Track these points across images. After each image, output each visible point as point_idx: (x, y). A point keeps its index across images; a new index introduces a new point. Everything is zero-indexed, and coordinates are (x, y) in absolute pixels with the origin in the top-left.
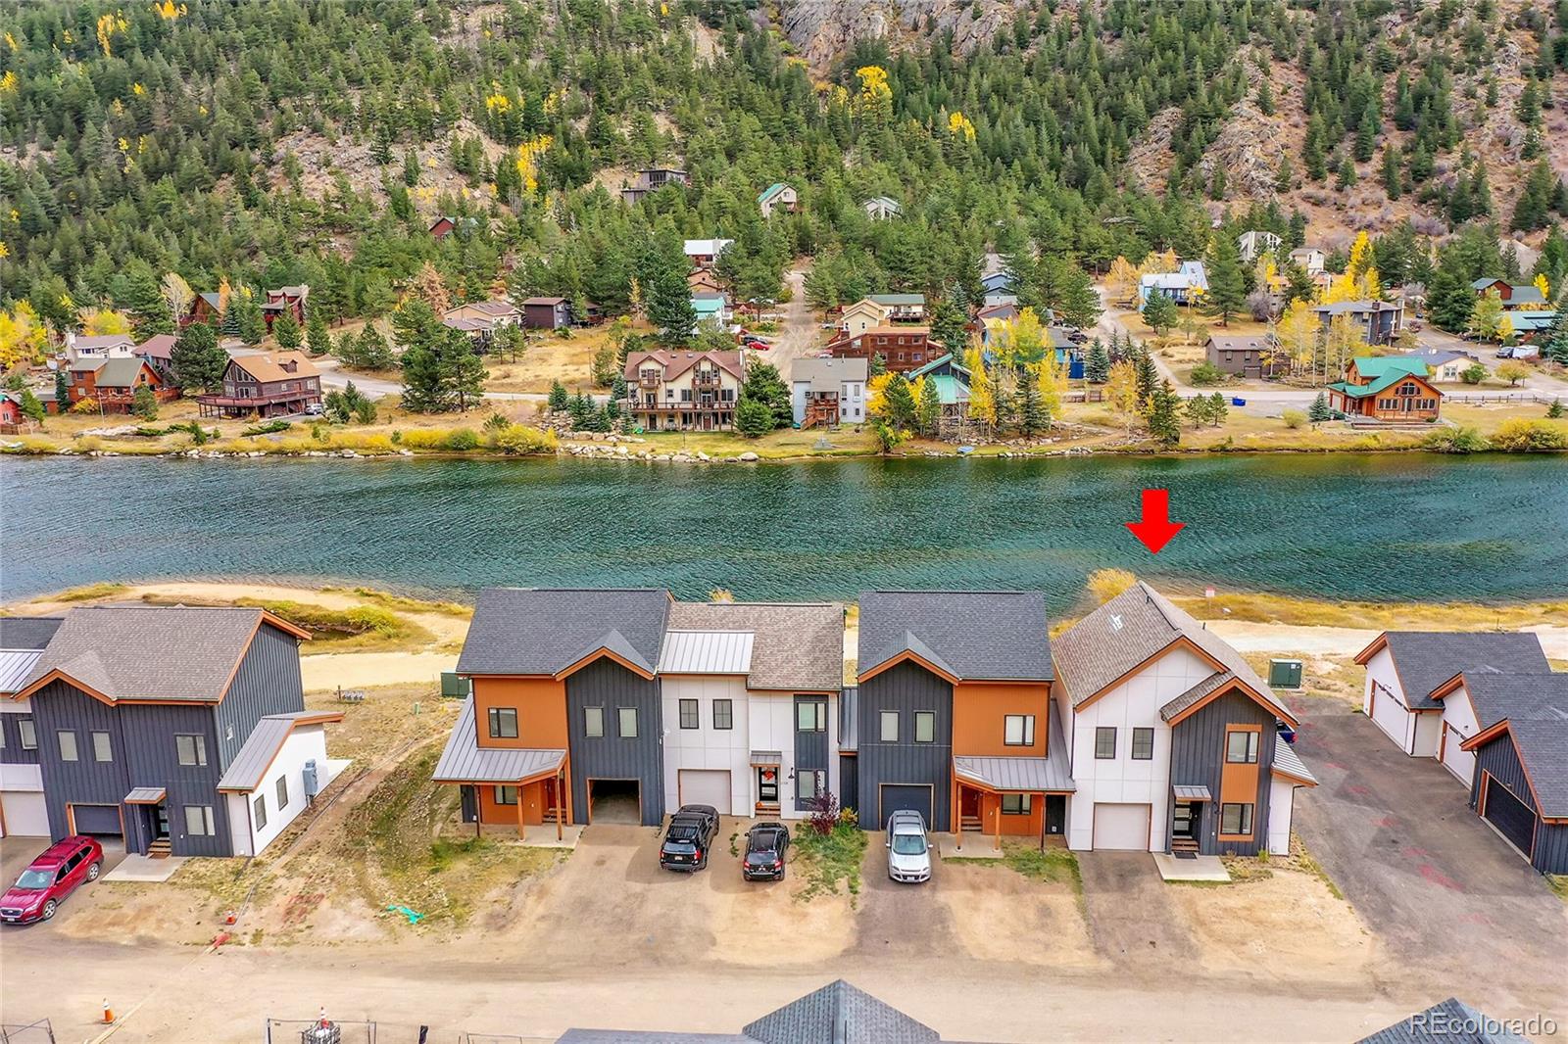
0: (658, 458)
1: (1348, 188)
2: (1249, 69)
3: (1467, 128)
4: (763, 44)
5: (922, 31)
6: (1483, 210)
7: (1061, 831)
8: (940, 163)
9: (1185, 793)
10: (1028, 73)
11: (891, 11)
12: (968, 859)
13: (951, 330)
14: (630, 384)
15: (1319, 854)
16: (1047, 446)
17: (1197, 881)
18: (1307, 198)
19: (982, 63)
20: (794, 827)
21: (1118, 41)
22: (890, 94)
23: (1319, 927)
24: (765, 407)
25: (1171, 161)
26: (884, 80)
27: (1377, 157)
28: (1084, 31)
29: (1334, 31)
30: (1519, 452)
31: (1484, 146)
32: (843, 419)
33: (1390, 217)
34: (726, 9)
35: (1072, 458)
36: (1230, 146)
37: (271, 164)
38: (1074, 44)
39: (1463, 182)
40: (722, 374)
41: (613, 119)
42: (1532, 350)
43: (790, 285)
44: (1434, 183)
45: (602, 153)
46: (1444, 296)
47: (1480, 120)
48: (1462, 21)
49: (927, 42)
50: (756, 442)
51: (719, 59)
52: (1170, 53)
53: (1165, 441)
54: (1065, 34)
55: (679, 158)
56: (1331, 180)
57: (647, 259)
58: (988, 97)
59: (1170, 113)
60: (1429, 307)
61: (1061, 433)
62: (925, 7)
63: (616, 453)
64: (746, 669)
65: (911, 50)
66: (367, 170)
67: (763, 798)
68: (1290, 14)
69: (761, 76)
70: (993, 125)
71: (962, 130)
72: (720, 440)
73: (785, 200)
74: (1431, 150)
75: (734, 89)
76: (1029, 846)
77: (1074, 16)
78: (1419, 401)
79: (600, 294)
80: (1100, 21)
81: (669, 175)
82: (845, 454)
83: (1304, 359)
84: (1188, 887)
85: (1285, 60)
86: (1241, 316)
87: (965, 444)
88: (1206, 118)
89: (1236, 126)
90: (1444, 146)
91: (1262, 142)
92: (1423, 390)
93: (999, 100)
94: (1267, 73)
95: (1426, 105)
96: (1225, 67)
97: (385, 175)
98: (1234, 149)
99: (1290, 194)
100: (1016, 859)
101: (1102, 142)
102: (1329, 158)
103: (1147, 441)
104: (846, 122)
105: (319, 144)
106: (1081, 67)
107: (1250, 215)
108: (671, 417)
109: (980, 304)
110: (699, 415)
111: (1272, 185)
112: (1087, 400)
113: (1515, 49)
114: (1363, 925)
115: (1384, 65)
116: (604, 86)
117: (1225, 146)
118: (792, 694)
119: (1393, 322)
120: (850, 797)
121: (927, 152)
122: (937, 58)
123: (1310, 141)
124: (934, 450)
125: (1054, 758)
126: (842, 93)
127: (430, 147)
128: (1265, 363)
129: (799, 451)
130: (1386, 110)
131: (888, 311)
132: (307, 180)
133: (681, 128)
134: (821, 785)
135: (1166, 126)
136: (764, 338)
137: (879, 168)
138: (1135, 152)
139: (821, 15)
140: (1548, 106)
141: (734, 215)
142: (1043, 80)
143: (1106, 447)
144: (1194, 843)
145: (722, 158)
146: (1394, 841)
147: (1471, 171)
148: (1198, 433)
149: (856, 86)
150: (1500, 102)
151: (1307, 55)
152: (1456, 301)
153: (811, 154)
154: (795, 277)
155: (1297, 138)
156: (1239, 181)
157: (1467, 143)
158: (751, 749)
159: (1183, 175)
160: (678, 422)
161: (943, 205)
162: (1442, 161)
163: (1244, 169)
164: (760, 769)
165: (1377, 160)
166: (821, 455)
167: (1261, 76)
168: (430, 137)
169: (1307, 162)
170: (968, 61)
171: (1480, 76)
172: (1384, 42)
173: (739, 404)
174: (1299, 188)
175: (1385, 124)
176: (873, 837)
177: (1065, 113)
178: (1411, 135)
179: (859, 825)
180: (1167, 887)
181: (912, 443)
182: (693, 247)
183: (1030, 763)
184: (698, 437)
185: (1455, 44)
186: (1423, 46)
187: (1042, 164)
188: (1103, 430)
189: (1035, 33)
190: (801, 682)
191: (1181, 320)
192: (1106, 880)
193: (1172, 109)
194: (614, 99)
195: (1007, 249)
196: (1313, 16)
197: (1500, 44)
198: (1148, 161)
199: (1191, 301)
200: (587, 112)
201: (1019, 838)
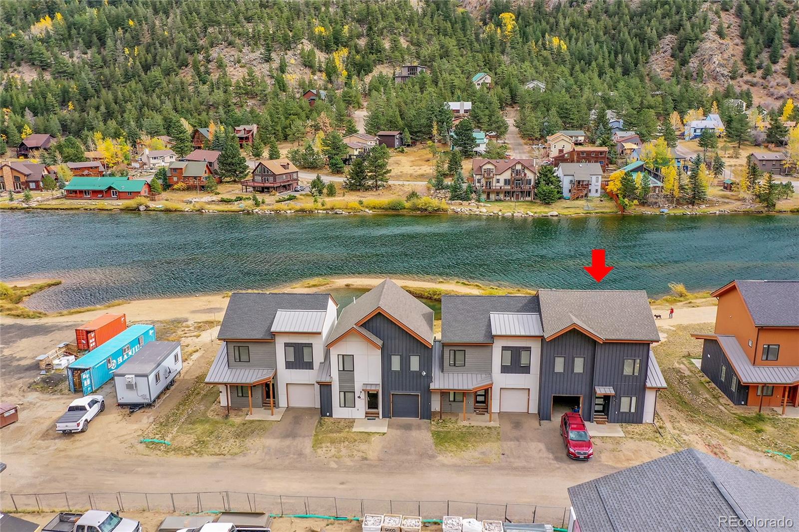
0: (506, 215)
1: (769, 77)
2: (711, 15)
10: (589, 16)
16: (701, 209)
18: (746, 82)
19: (563, 11)
22: (518, 27)
25: (672, 63)
26: (513, 20)
27: (782, 61)
33: (792, 92)
35: (720, 215)
36: (704, 55)
37: (209, 61)
40: (526, 171)
41: (378, 39)
45: (377, 57)
50: (552, 207)
51: (423, 9)
53: (767, 207)
56: (759, 73)
58: (570, 29)
59: (669, 38)
61: (711, 203)
63: (481, 212)
65: (523, 5)
66: (260, 65)
70: (576, 43)
71: (560, 47)
72: (531, 205)
73: (486, 81)
81: (418, 69)
82: (602, 213)
85: (727, 10)
86: (746, 142)
87: (662, 208)
88: (692, 41)
89: (707, 45)
91: (721, 53)
93: (576, 31)
94: (719, 17)
96: (697, 14)
97: (271, 68)
98: (707, 57)
99: (737, 80)
101: (636, 52)
102: (757, 62)
103: (758, 206)
105: (233, 52)
106: (618, 13)
108: (498, 193)
110: (513, 192)
111: (728, 75)
115: (781, 13)
117: (702, 55)
122: (538, 8)
123: (746, 53)
124: (648, 211)
127: (290, 53)
128: (785, 167)
130: (784, 37)
132: (230, 70)
133: (413, 45)
135: (668, 45)
138: (652, 58)
142: (598, 21)
143: (737, 210)
148: (782, 202)
149: (499, 24)
151: (740, 8)
155: (738, 51)
156: (710, 73)
159: (680, 70)
160: (502, 196)
163: (713, 67)
165: (782, 64)
167: (716, 18)
168: (288, 48)
169: (745, 64)
170: (555, 10)
174: (742, 77)
175: (785, 45)
181: (639, 207)
184: (522, 203)
187: (605, 64)
188: (729, 201)
193: (670, 36)
194: (377, 29)
198: (660, 63)
200: (364, 35)
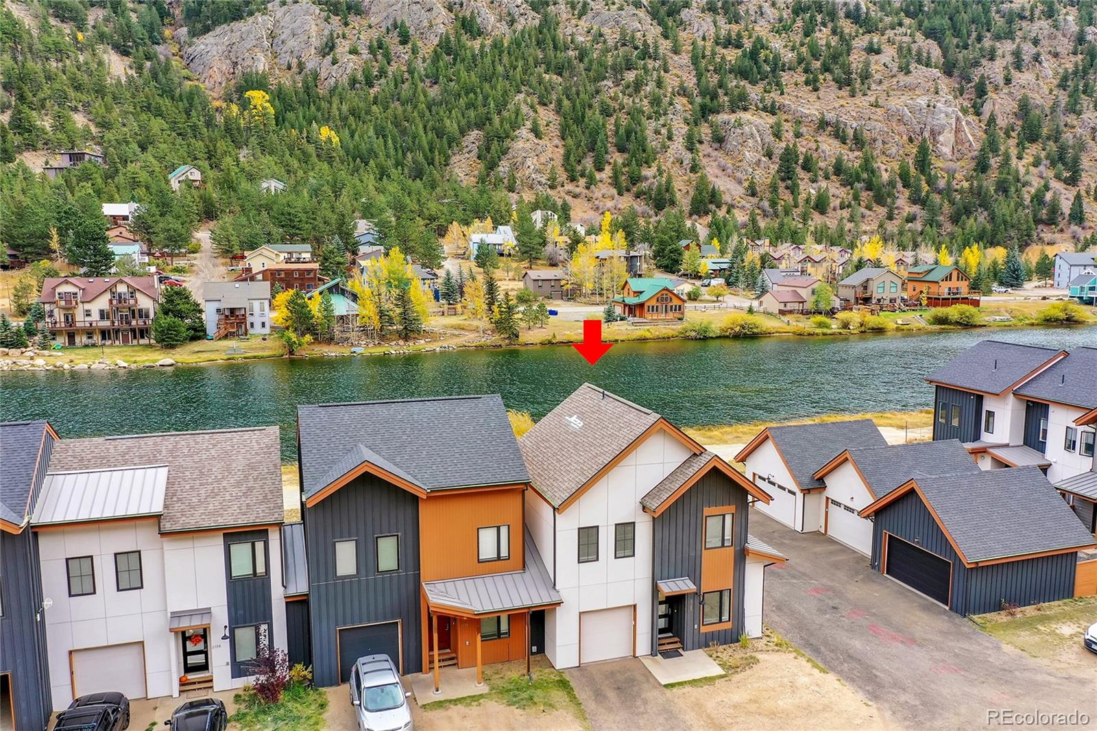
0: (76, 368)
1: (593, 187)
2: (525, 109)
3: (658, 153)
4: (167, 69)
5: (295, 69)
6: (673, 203)
7: (541, 650)
8: (314, 159)
9: (670, 587)
10: (375, 103)
11: (270, 55)
12: (450, 701)
13: (335, 268)
14: (46, 306)
15: (782, 631)
16: (422, 345)
17: (695, 680)
18: (568, 193)
19: (340, 94)
20: (232, 699)
21: (436, 87)
22: (273, 112)
23: (826, 708)
24: (181, 322)
25: (479, 166)
26: (267, 101)
27: (608, 168)
28: (413, 78)
29: (574, 89)
30: (736, 337)
31: (669, 164)
32: (251, 331)
33: (620, 206)
34: (134, 42)
35: (441, 352)
36: (517, 157)
38: (406, 86)
39: (660, 185)
40: (138, 295)
41: (34, 113)
42: (720, 281)
43: (199, 240)
44: (644, 185)
45: (24, 139)
46: (663, 250)
47: (665, 148)
48: (648, 88)
49: (299, 78)
50: (173, 351)
51: (130, 80)
52: (472, 95)
53: (509, 338)
54: (399, 79)
55: (98, 148)
56: (582, 182)
57: (65, 212)
58: (346, 118)
59: (475, 134)
60: (655, 257)
61: (430, 335)
62: (296, 54)
63: (33, 365)
64: (157, 508)
65: (287, 84)
67: (189, 669)
68: (547, 77)
69: (167, 92)
70: (352, 137)
71: (329, 140)
72: (137, 351)
73: (191, 178)
74: (639, 165)
75: (144, 99)
76: (514, 673)
77: (404, 68)
78: (672, 307)
79: (21, 242)
80: (423, 73)
81: (87, 157)
82: (255, 357)
83: (588, 286)
84: (688, 689)
85: (545, 105)
86: (540, 262)
87: (356, 346)
88: (501, 139)
89: (520, 144)
90: (646, 163)
91: (537, 155)
92: (674, 299)
93: (355, 120)
94: (536, 112)
95: (633, 137)
96: (509, 106)
98: (520, 159)
99: (557, 190)
100: (503, 692)
101: (431, 150)
102: (579, 168)
103: (496, 339)
104: (238, 129)
106: (412, 101)
107: (536, 199)
108: (90, 334)
109: (354, 253)
110: (117, 331)
111: (546, 184)
112: (446, 314)
113: (678, 107)
114: (860, 696)
115: (606, 112)
116: (26, 88)
117: (514, 157)
118: (221, 533)
119: (638, 264)
120: (301, 649)
121: (304, 153)
122: (307, 89)
123: (567, 157)
124: (332, 351)
125: (532, 569)
126: (235, 109)
128: (565, 288)
129: (213, 356)
130: (610, 140)
131: (282, 256)
133: (99, 125)
134: (265, 641)
135: (473, 143)
136: (178, 278)
137: (267, 160)
138: (454, 159)
139: (215, 53)
140: (701, 142)
141: (147, 188)
142: (386, 108)
143: (467, 344)
144: (676, 639)
145: (135, 146)
146: (834, 608)
147: (663, 179)
148: (531, 332)
149: (245, 105)
150: (675, 138)
151: (559, 102)
152: (672, 252)
153: (212, 148)
154: (203, 236)
155: (557, 154)
156: (525, 181)
157: (659, 162)
158: (170, 610)
159: (488, 175)
160: (97, 338)
161: (320, 185)
162: (646, 172)
163: (527, 172)
164: (183, 633)
165: (608, 171)
166: (233, 359)
167: (532, 113)
169: (566, 170)
170: (330, 93)
171: (662, 121)
172: (604, 97)
173: (155, 320)
174: (563, 186)
175: (611, 149)
176: (335, 695)
177: (404, 132)
178: (626, 155)
179: (313, 683)
180: (668, 692)
181: (312, 347)
182: (109, 209)
183: (508, 578)
184: (117, 350)
185: (645, 102)
186: (627, 101)
187: (390, 163)
188: (462, 332)
189: (379, 77)
190: (234, 517)
191: (501, 265)
192: (605, 697)
193: (477, 132)
194: (34, 99)
195: (372, 216)
196: (560, 79)
197: (671, 104)
198: (463, 166)
199: (506, 252)
200: (9, 107)
201: (500, 666)
